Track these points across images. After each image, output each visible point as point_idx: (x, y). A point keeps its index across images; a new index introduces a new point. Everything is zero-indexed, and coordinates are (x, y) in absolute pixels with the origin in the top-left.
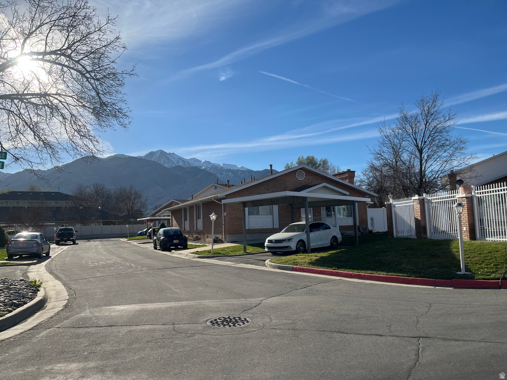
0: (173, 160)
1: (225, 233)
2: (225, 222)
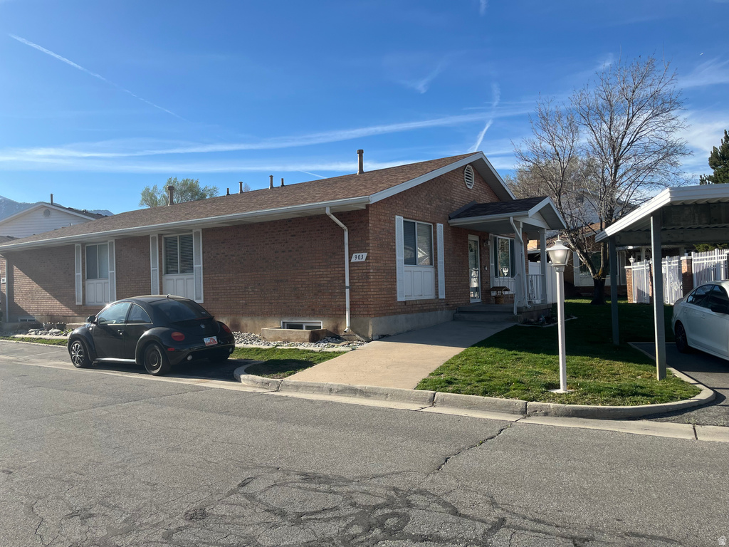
1: (358, 313)
2: (357, 281)
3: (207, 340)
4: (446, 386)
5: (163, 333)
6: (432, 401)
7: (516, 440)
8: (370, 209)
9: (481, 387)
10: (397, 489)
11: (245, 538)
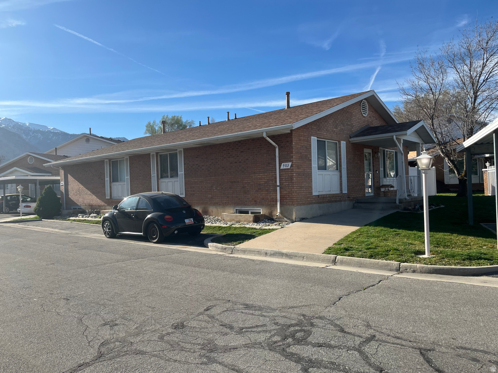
1: (285, 203)
2: (285, 181)
3: (187, 221)
4: (344, 252)
5: (160, 216)
6: (334, 262)
7: (389, 288)
8: (293, 132)
9: (369, 253)
10: (305, 315)
11: (207, 340)
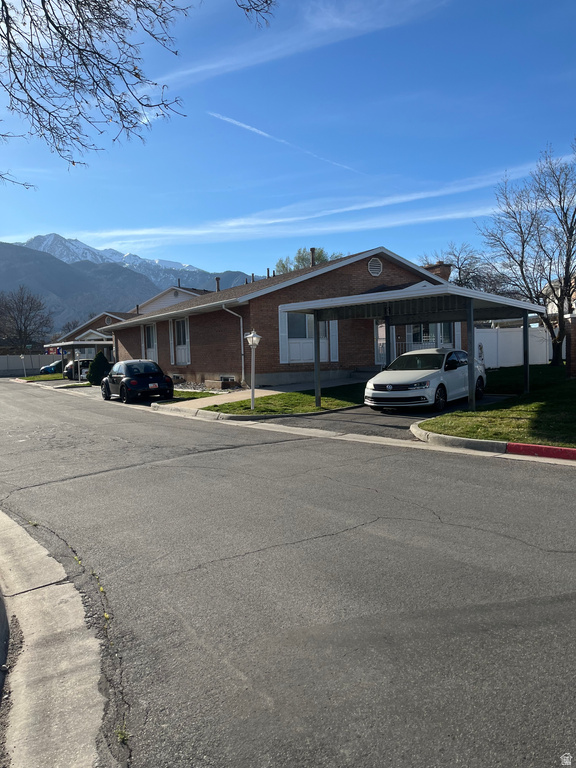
0: (76, 251)
3: (151, 386)
8: (251, 304)
